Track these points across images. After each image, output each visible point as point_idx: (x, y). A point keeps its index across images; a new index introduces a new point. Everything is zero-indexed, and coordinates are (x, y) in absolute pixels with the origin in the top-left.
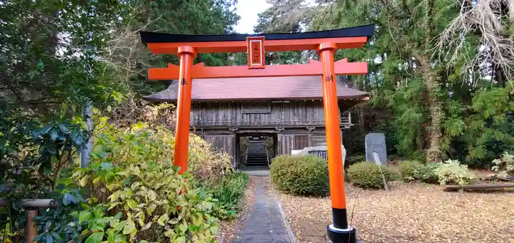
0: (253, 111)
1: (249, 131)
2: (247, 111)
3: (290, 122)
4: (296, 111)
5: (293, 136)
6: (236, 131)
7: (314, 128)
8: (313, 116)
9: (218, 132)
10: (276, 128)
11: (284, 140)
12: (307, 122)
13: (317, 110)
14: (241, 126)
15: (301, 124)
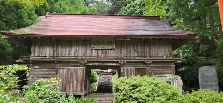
0: (100, 47)
1: (96, 64)
2: (96, 47)
3: (131, 57)
4: (136, 48)
5: (133, 68)
6: (85, 64)
7: (151, 62)
8: (150, 52)
9: (70, 64)
10: (119, 61)
11: (126, 72)
12: (145, 57)
13: (153, 47)
14: (90, 59)
15: (140, 58)
